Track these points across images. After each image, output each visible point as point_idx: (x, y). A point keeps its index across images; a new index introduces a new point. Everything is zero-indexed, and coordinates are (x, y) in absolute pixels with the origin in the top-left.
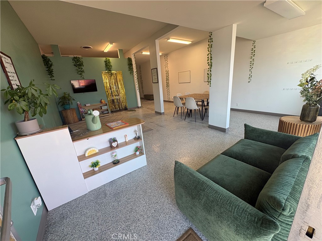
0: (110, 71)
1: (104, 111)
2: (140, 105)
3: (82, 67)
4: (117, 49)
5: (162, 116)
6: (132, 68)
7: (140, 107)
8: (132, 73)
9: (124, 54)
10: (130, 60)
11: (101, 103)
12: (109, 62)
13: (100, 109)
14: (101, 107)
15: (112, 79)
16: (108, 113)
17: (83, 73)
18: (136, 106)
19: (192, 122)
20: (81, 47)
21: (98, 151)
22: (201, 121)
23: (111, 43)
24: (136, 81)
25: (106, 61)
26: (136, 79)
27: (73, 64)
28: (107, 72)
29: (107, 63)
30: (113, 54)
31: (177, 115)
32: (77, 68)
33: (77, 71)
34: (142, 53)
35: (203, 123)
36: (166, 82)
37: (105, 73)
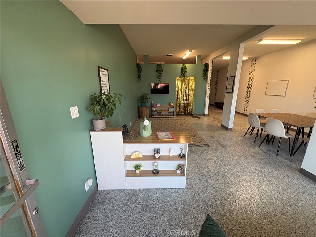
0: (184, 76)
1: (170, 113)
2: (206, 113)
3: (162, 72)
4: (195, 56)
5: (229, 132)
6: (207, 74)
7: (207, 115)
8: (206, 79)
9: (202, 60)
10: (206, 66)
11: (170, 105)
12: (185, 68)
13: (168, 110)
14: (169, 108)
15: (184, 84)
16: (173, 115)
17: (161, 78)
18: (202, 113)
19: (271, 153)
20: (165, 56)
21: (142, 157)
22: (289, 157)
23: (190, 50)
24: (208, 88)
25: (183, 67)
26: (209, 85)
27: (156, 70)
28: (181, 77)
29: (183, 69)
30: (191, 61)
31: (249, 136)
32: (158, 73)
33: (157, 76)
34: (222, 58)
35: (290, 161)
36: (247, 92)
37: (179, 78)
